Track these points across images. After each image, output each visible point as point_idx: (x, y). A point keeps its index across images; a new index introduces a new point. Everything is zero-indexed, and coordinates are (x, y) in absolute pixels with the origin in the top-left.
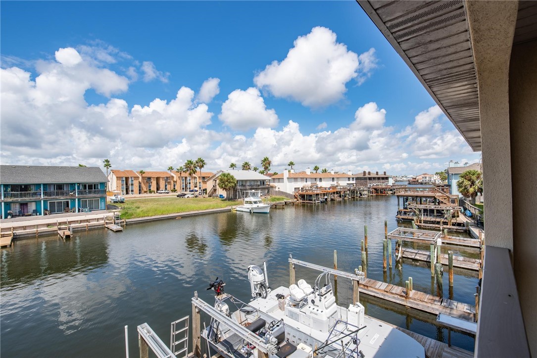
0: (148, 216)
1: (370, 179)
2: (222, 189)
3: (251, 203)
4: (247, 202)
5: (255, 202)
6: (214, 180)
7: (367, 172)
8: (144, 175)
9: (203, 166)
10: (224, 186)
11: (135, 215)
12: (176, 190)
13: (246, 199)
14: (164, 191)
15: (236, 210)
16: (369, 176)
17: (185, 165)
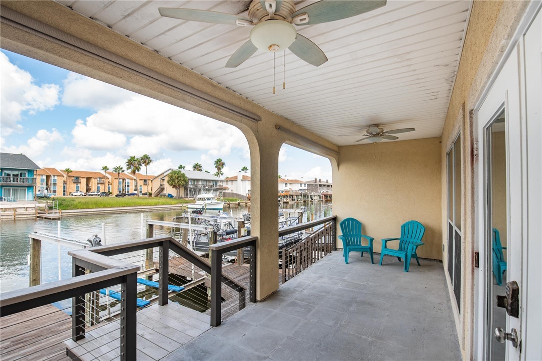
0: (88, 208)
1: (320, 185)
2: (172, 187)
3: (203, 199)
4: (200, 199)
5: (209, 199)
6: (162, 179)
7: (318, 180)
8: (70, 174)
9: (148, 163)
10: (174, 183)
11: (73, 207)
12: (112, 193)
13: (199, 196)
14: (96, 193)
15: (187, 208)
16: (320, 183)
17: (127, 161)
